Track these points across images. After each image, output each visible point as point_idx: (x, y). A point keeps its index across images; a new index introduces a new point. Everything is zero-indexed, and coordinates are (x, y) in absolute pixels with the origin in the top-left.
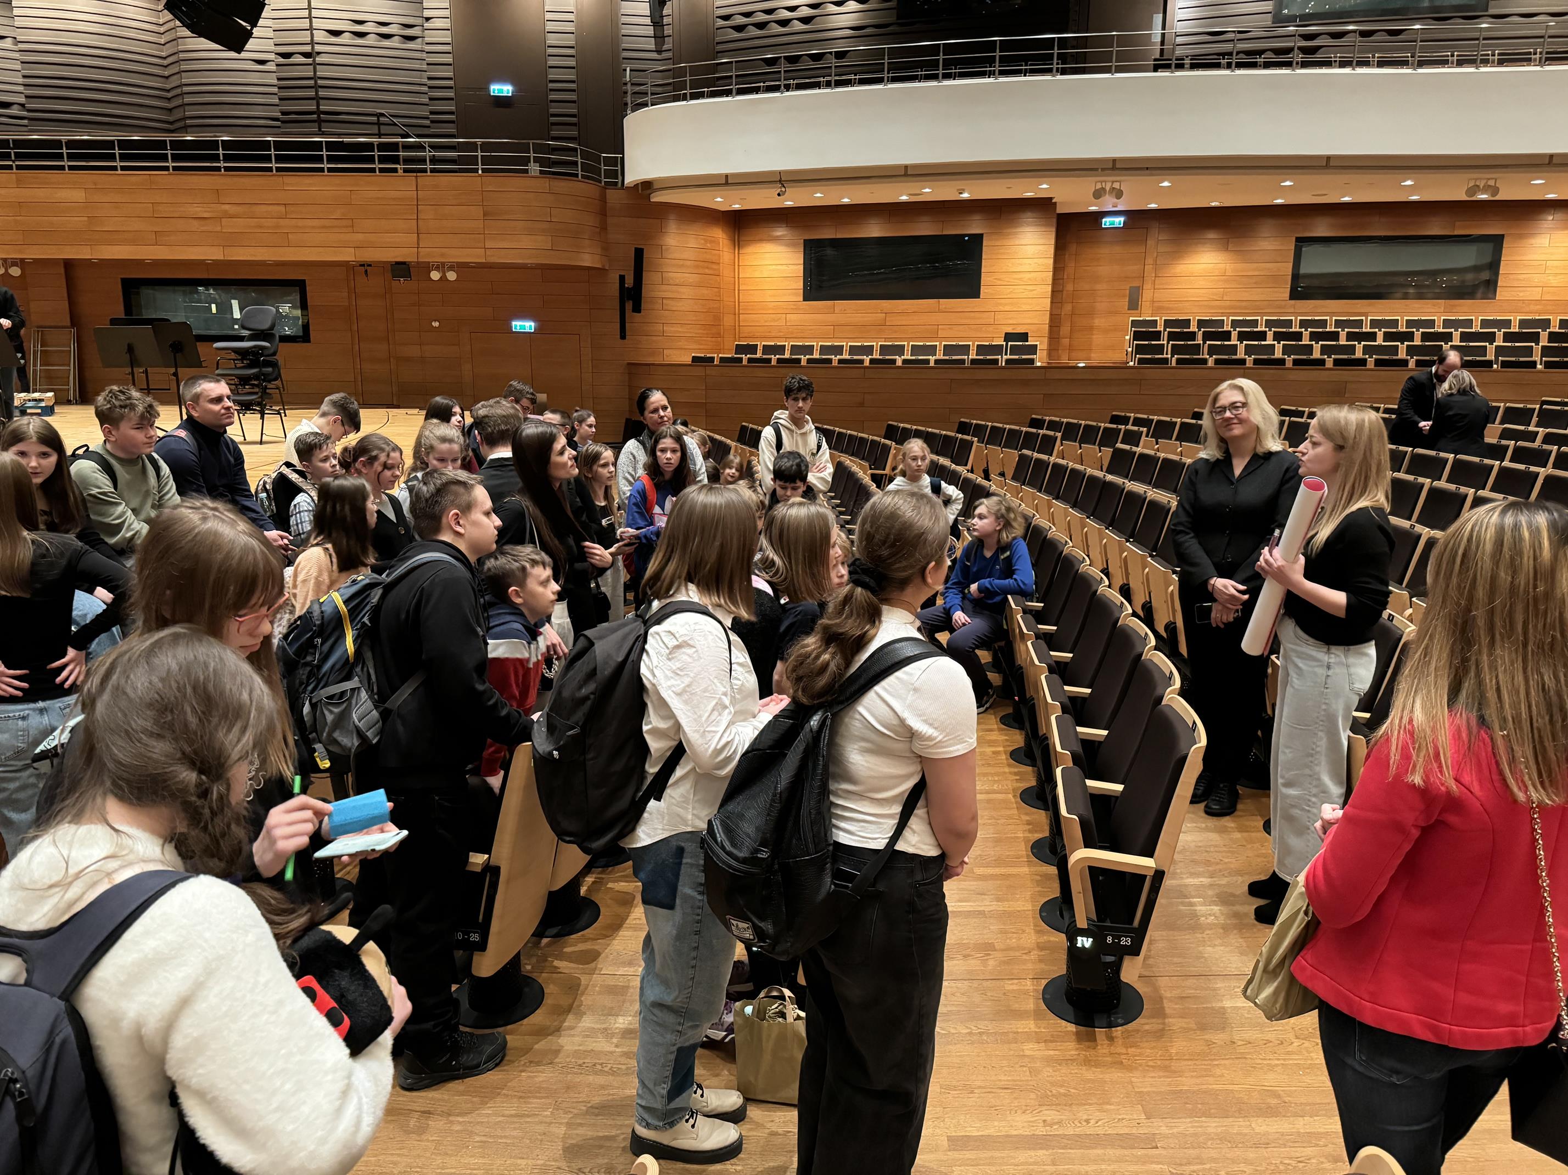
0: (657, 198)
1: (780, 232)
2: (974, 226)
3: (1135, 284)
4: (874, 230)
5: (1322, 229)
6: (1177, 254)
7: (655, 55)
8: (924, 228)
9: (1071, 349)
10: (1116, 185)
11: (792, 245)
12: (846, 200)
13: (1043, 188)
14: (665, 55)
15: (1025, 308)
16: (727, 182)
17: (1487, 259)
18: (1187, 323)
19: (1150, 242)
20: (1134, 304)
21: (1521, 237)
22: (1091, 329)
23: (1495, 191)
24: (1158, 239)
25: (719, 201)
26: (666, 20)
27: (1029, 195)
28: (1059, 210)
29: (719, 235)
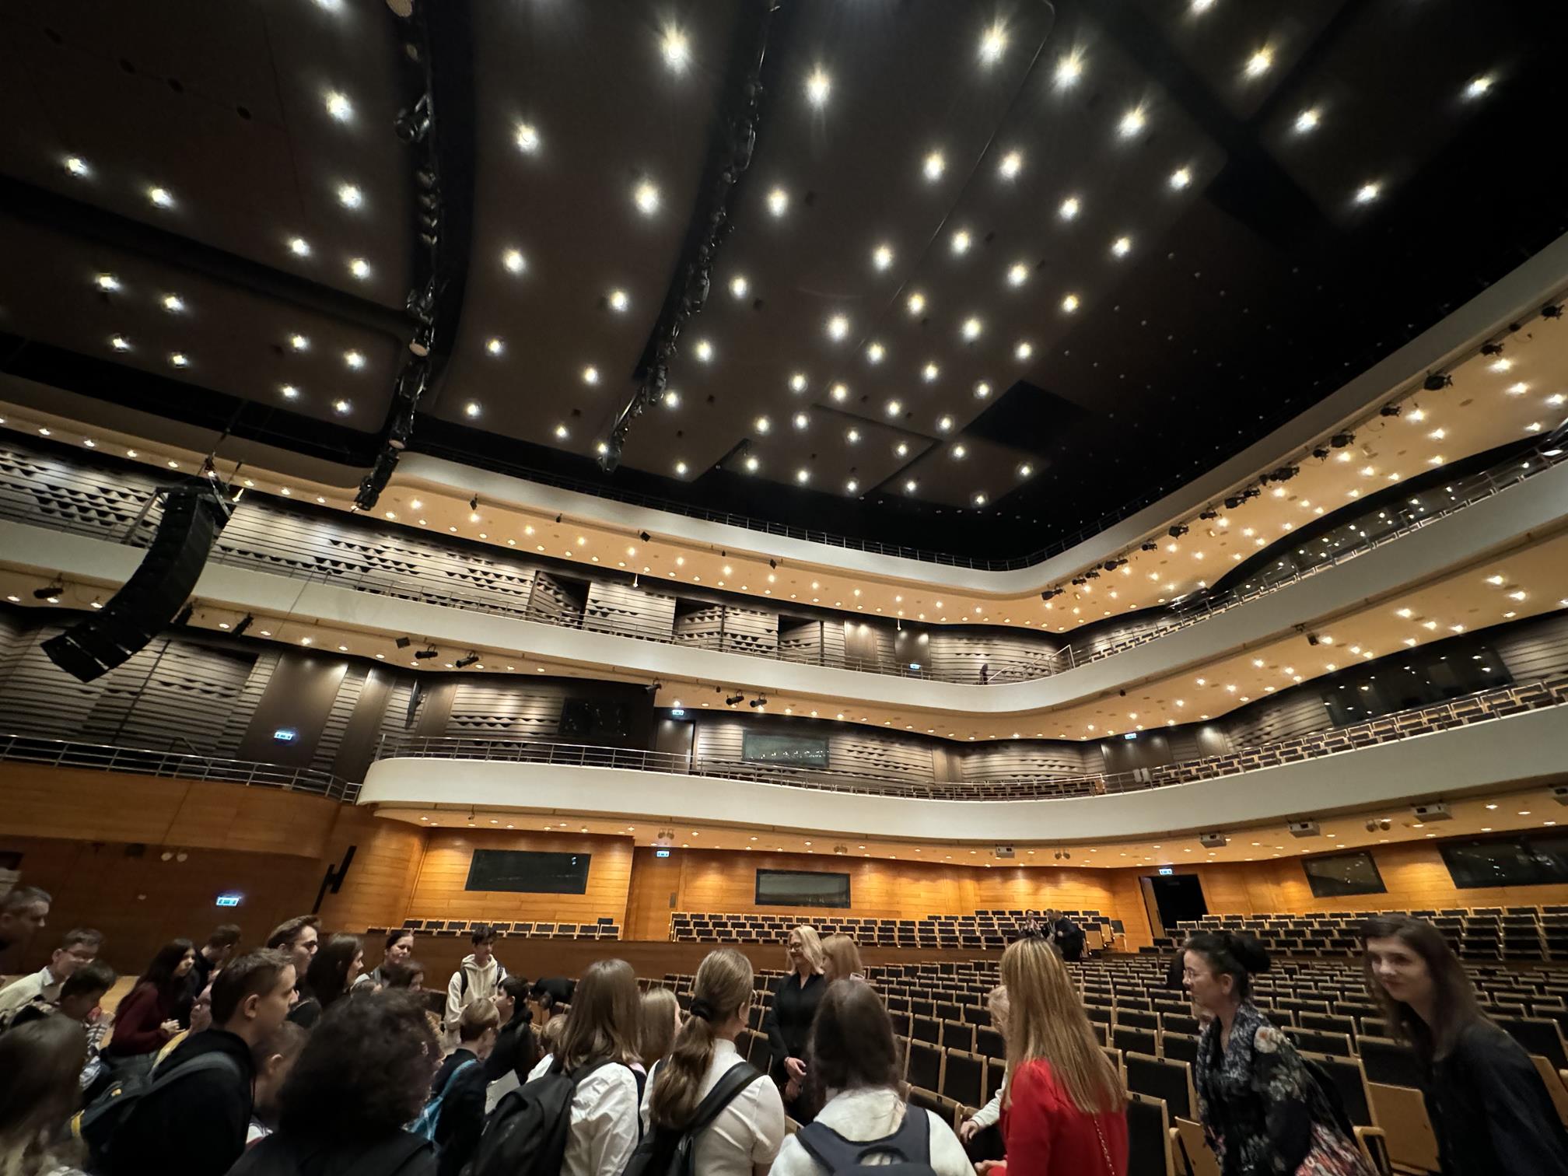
0: (378, 814)
1: (459, 843)
2: (585, 850)
3: (674, 891)
4: (523, 846)
5: (768, 865)
6: (696, 875)
7: (403, 730)
8: (554, 848)
9: (636, 932)
10: (671, 832)
11: (466, 852)
12: (510, 827)
13: (630, 830)
14: (410, 731)
15: (612, 902)
16: (436, 808)
17: (844, 889)
18: (702, 917)
19: (683, 867)
20: (673, 905)
21: (858, 875)
22: (648, 918)
23: (846, 850)
24: (686, 865)
25: (424, 820)
26: (417, 713)
27: (621, 833)
28: (637, 844)
29: (416, 842)
